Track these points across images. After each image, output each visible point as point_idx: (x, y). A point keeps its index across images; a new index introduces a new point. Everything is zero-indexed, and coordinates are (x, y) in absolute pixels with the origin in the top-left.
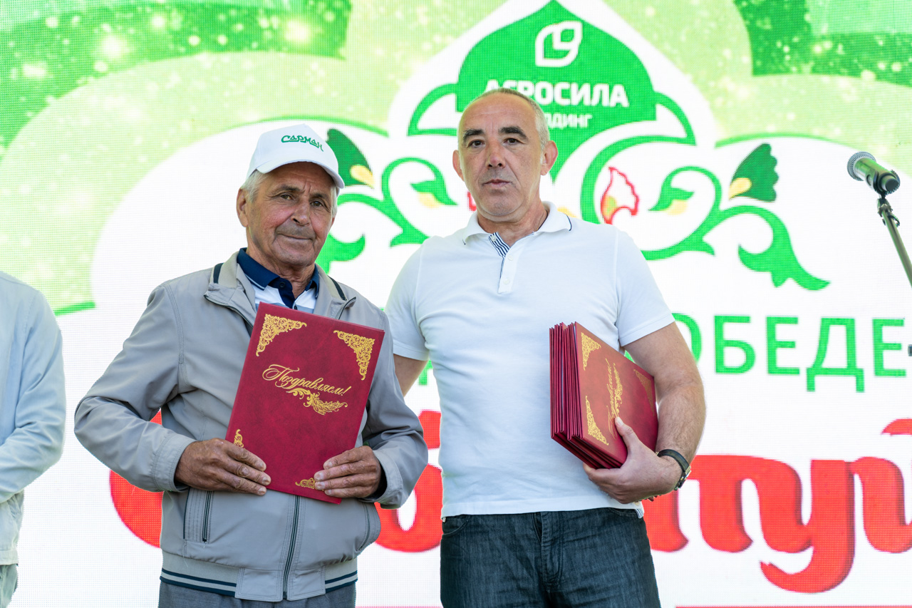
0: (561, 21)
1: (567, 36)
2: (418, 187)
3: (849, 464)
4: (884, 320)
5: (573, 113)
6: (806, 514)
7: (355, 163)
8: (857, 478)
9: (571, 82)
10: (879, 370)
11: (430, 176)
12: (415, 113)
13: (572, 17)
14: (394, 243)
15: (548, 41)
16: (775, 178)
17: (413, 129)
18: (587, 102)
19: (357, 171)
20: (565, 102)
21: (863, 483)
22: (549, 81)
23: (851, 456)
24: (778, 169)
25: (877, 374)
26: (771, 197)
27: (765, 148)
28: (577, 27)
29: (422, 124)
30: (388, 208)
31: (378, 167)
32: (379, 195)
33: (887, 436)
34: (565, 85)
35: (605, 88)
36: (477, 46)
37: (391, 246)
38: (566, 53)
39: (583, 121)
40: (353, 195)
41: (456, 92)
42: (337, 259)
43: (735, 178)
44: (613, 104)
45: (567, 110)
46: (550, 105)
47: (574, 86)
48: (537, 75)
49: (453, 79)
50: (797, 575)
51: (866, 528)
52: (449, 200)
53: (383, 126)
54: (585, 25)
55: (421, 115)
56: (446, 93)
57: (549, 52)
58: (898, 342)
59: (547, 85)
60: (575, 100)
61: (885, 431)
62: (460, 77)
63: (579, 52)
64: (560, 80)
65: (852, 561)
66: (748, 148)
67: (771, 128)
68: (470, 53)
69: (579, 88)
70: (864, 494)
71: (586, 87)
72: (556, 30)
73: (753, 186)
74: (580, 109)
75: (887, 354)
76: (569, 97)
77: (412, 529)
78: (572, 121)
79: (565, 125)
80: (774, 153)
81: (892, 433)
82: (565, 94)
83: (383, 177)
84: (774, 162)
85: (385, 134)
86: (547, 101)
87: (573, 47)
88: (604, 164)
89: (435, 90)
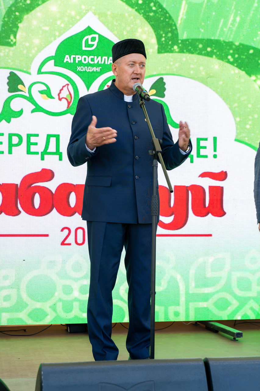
0: (91, 34)
1: (93, 39)
2: (41, 92)
3: (187, 187)
4: (201, 138)
5: (95, 66)
6: (172, 204)
7: (20, 84)
8: (190, 192)
9: (94, 56)
10: (199, 155)
11: (45, 88)
12: (40, 66)
13: (95, 33)
14: (32, 112)
15: (87, 41)
16: (165, 89)
17: (39, 72)
18: (100, 63)
19: (20, 87)
20: (93, 63)
21: (192, 193)
22: (87, 55)
23: (188, 185)
24: (165, 86)
25: (198, 157)
26: (163, 96)
27: (162, 79)
28: (97, 36)
29: (43, 70)
30: (31, 99)
31: (27, 85)
32: (27, 95)
33: (200, 178)
34: (93, 57)
35: (106, 58)
36: (61, 43)
37: (32, 113)
38: (93, 45)
39: (98, 69)
40: (18, 95)
41: (54, 59)
42: (13, 117)
43: (150, 89)
44: (109, 63)
45: (93, 66)
46: (86, 64)
47: (96, 57)
48: (83, 53)
49: (54, 55)
50: (169, 224)
51: (192, 208)
52: (52, 96)
53: (29, 71)
54: (99, 35)
55: (42, 67)
56: (51, 60)
57: (87, 45)
58: (205, 146)
59: (86, 57)
60: (96, 62)
61: (200, 176)
62: (56, 54)
63: (97, 45)
64: (91, 55)
65: (187, 220)
66: (155, 79)
67: (164, 72)
68: (59, 45)
69: (97, 58)
70: (192, 197)
71: (100, 58)
72: (89, 37)
73: (157, 92)
74: (98, 65)
75: (201, 150)
76: (94, 61)
77: (38, 208)
78: (95, 69)
79: (92, 70)
80: (164, 81)
81: (202, 177)
82: (92, 60)
83: (29, 89)
84: (165, 84)
85: (30, 74)
86: (87, 62)
87: (95, 43)
88: (105, 85)
89: (47, 58)
